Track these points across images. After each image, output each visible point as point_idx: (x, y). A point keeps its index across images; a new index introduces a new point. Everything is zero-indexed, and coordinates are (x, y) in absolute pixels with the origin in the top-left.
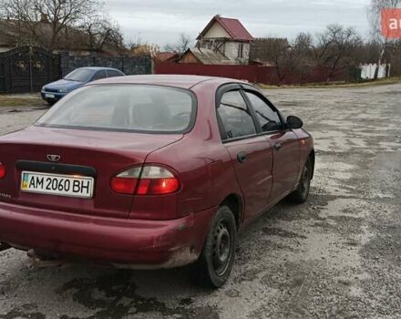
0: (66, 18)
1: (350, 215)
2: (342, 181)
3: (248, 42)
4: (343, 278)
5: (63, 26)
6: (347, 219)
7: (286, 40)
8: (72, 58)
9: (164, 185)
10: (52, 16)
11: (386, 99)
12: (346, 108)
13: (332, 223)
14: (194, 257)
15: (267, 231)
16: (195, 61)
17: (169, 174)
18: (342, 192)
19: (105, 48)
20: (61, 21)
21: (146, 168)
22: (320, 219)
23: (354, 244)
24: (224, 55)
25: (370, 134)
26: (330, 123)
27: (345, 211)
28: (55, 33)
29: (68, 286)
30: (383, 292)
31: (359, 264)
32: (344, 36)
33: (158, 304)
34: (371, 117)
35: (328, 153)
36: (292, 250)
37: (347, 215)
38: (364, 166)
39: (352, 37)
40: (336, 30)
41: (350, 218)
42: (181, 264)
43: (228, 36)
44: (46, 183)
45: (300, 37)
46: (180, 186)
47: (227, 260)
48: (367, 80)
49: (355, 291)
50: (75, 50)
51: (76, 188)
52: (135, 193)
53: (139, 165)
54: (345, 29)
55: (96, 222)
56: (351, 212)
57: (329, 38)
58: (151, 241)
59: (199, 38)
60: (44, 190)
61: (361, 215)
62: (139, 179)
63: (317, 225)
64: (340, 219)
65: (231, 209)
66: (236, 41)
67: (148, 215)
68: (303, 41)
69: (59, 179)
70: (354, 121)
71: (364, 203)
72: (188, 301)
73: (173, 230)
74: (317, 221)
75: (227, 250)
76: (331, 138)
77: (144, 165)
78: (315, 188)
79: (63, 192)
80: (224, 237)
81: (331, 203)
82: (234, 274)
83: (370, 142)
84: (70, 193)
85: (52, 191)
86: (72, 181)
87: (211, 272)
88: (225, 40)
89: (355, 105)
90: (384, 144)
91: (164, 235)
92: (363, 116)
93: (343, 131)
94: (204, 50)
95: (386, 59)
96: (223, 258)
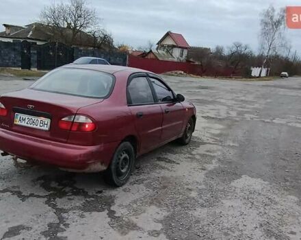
0: (81, 26)
1: (209, 154)
2: (213, 135)
3: (186, 48)
4: (190, 187)
5: (79, 31)
6: (206, 156)
7: (209, 49)
8: (81, 51)
9: (87, 126)
10: (73, 25)
11: (260, 89)
12: (235, 92)
13: (198, 157)
14: (104, 168)
15: (159, 159)
16: (154, 57)
17: (90, 121)
18: (211, 141)
19: (102, 46)
20: (78, 28)
21: (77, 116)
22: (192, 154)
23: (204, 170)
24: (171, 55)
25: (241, 109)
26: (222, 101)
27: (208, 151)
28: (74, 35)
29: (39, 179)
30: (208, 196)
31: (202, 180)
32: (243, 49)
33: (84, 192)
34: (247, 99)
35: (213, 118)
36: (168, 170)
37: (207, 153)
38: (229, 127)
39: (247, 50)
40: (238, 46)
41: (209, 155)
42: (95, 171)
43: (175, 44)
44: (27, 120)
45: (217, 48)
46: (95, 128)
47: (126, 172)
48: (255, 77)
49: (194, 194)
50: (85, 46)
51: (41, 125)
52: (70, 130)
53: (73, 114)
54: (243, 45)
55: (53, 144)
56: (211, 152)
57: (234, 49)
58: (76, 157)
59: (158, 44)
60: (26, 125)
61: (215, 154)
62: (73, 122)
63: (189, 157)
64: (202, 156)
65: (131, 143)
66: (180, 47)
67: (77, 142)
68: (219, 50)
69: (33, 119)
70: (236, 101)
71: (220, 148)
72: (100, 192)
73: (90, 152)
74: (190, 156)
75: (127, 166)
76: (219, 110)
77: (76, 114)
78: (196, 137)
79: (35, 126)
80: (125, 159)
81: (201, 146)
82: (131, 180)
83: (240, 114)
84: (38, 127)
85: (29, 125)
86: (39, 120)
87: (114, 177)
88: (173, 46)
89: (241, 92)
90: (247, 116)
91: (84, 154)
92: (243, 98)
93: (228, 106)
94: (160, 52)
95: (267, 65)
96: (123, 171)
